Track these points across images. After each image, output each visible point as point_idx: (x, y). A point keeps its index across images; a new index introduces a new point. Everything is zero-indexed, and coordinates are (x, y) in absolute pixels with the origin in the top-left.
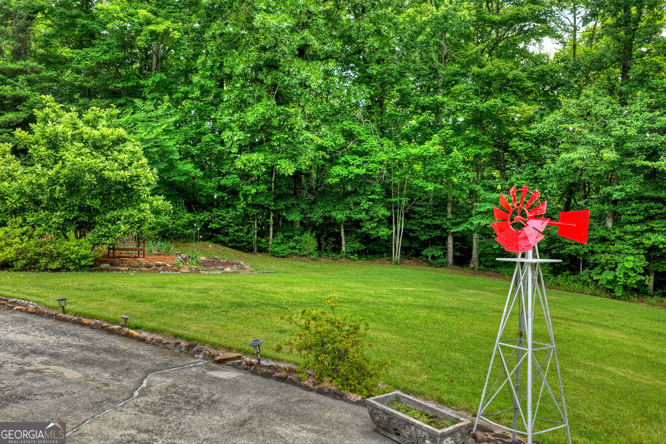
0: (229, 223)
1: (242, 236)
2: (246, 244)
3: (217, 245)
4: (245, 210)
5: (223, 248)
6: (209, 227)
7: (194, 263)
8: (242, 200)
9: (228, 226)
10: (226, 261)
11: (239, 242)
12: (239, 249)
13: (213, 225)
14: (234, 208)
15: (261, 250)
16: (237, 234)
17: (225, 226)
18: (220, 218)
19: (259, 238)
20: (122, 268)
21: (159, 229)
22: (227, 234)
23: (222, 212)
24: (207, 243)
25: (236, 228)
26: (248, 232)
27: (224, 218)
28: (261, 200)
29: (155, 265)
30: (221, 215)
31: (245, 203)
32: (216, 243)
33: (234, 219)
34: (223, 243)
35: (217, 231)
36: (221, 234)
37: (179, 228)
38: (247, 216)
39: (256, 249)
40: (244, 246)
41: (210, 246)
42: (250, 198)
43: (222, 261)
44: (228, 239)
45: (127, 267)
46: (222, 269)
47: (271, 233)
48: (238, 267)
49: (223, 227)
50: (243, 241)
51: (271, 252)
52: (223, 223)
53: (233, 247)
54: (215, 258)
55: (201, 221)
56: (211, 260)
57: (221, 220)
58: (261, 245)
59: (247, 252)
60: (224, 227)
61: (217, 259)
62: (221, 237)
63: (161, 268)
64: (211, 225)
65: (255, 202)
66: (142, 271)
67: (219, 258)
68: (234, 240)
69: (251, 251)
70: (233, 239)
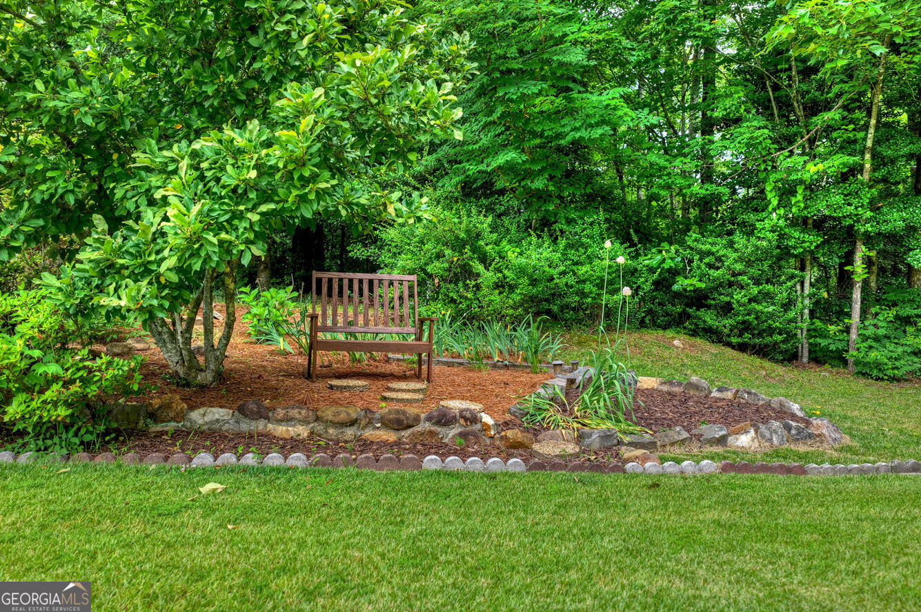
0: (734, 275)
1: (771, 316)
2: (780, 338)
3: (698, 340)
4: (782, 236)
5: (715, 349)
6: (675, 287)
7: (602, 412)
8: (775, 202)
9: (730, 284)
10: (729, 395)
11: (760, 334)
12: (762, 352)
13: (687, 282)
14: (749, 230)
15: (819, 357)
16: (759, 307)
17: (721, 285)
18: (707, 260)
19: (818, 323)
20: (281, 430)
21: (524, 287)
22: (727, 309)
23: (712, 244)
24: (669, 333)
25: (755, 290)
26: (788, 305)
27: (719, 259)
28: (831, 203)
29: (429, 419)
30: (709, 253)
31: (782, 211)
32: (694, 333)
33: (749, 263)
34: (713, 335)
35: (699, 299)
36: (709, 307)
37: (588, 287)
38: (785, 253)
39: (806, 354)
40: (776, 343)
41: (676, 342)
42: (800, 197)
43: (715, 394)
44: (728, 322)
45: (305, 422)
46: (722, 441)
47: (857, 307)
48: (788, 428)
49: (716, 289)
50: (771, 331)
51: (857, 363)
52: (714, 273)
53: (742, 348)
54: (691, 385)
55: (651, 270)
56: (676, 389)
57: (710, 266)
58: (823, 342)
59: (782, 361)
60: (719, 286)
61: (696, 387)
62: (709, 318)
63: (453, 431)
64: (681, 284)
65: (811, 212)
66: (365, 445)
67: (704, 383)
68: (745, 327)
69: (791, 357)
70: (744, 322)
